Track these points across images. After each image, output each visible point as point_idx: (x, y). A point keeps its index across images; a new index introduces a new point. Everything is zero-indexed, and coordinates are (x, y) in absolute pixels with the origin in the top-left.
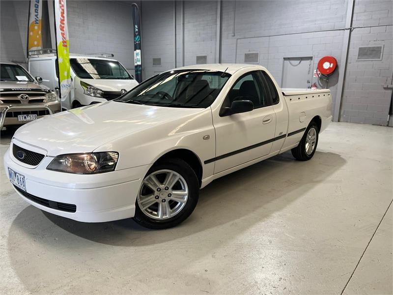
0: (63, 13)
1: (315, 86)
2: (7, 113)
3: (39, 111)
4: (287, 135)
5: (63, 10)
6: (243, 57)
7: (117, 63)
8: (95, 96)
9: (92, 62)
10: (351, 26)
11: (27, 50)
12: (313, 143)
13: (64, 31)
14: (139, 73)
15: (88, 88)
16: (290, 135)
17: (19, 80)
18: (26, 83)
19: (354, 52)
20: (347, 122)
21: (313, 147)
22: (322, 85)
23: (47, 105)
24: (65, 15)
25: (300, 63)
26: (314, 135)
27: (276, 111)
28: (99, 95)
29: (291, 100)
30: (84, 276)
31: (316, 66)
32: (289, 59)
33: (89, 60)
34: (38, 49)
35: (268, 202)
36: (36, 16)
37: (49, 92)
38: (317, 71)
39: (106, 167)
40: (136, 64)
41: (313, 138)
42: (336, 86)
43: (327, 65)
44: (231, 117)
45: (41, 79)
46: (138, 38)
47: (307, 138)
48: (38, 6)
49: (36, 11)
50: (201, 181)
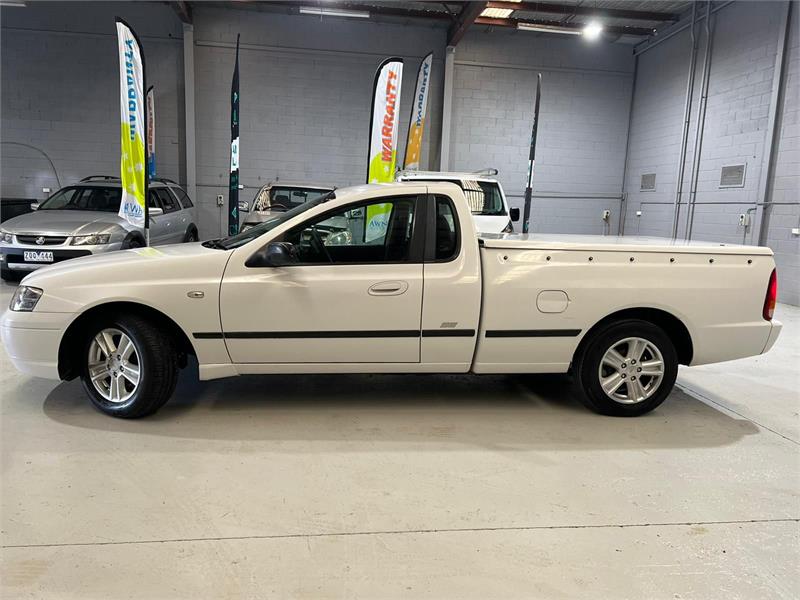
0: (390, 110)
4: (484, 334)
13: (390, 136)
24: (396, 110)
27: (432, 276)
29: (506, 258)
36: (419, 113)
48: (423, 97)
49: (420, 106)
50: (198, 366)
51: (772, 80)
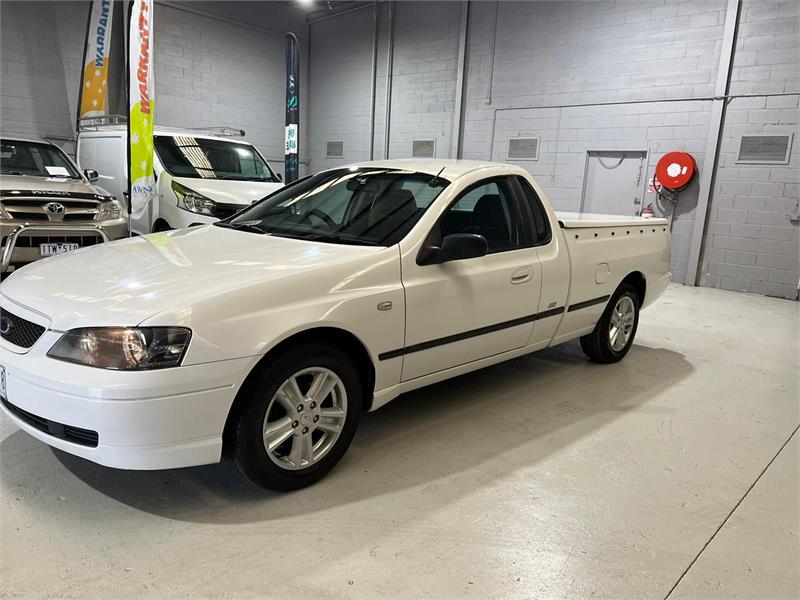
0: (145, 47)
1: (650, 210)
2: (18, 238)
3: (84, 237)
4: (567, 309)
5: (147, 41)
6: (506, 148)
7: (250, 148)
8: (200, 213)
9: (203, 144)
10: (727, 92)
11: (78, 115)
12: (627, 327)
13: (145, 81)
14: (293, 169)
15: (185, 195)
16: (572, 308)
17: (51, 173)
18: (65, 180)
19: (732, 146)
20: (714, 287)
21: (628, 336)
22: (663, 210)
23: (100, 226)
24: (150, 51)
25: (621, 162)
26: (629, 310)
27: (543, 259)
28: (206, 211)
29: (577, 237)
30: (98, 578)
31: (653, 171)
32: (599, 154)
33: (196, 139)
34: (98, 115)
35: (512, 446)
36: (99, 50)
37: (107, 199)
38: (654, 181)
39: (166, 357)
40: (287, 153)
41: (627, 317)
42: (692, 212)
43: (674, 170)
44: (442, 268)
45: (95, 174)
46: (294, 102)
47: (613, 317)
48: (104, 31)
49: (100, 41)
50: (372, 395)
51: (456, 69)
